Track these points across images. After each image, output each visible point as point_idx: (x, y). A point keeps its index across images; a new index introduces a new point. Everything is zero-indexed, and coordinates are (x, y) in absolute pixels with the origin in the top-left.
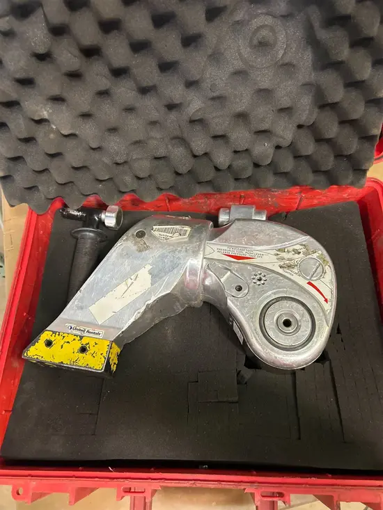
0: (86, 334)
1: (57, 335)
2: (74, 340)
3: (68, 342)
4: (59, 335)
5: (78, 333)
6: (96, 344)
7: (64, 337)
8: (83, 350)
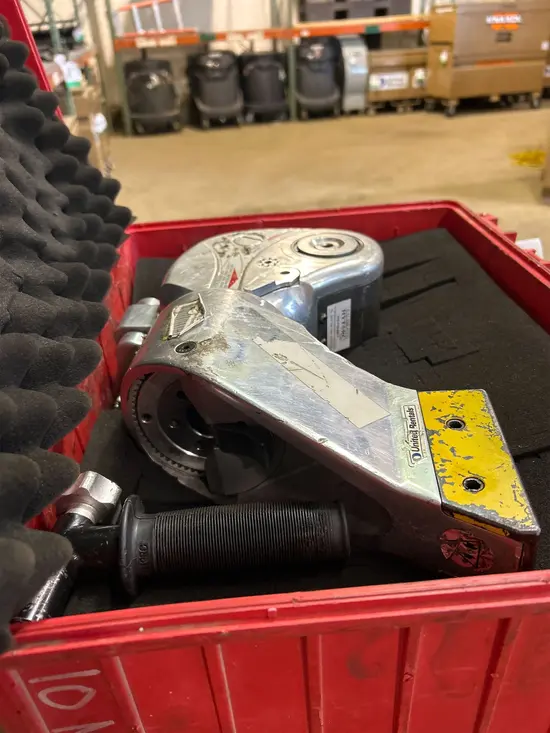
0: (420, 427)
1: (446, 474)
2: (441, 442)
3: (453, 450)
4: (443, 471)
5: (423, 440)
6: (434, 408)
7: (443, 461)
8: (456, 425)
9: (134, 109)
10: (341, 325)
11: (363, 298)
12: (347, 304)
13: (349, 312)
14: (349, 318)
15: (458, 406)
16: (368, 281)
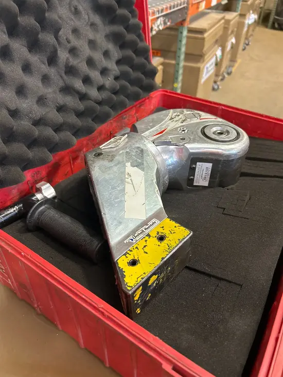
0: (147, 231)
1: (130, 253)
2: (146, 241)
3: (145, 246)
4: (131, 251)
5: (141, 236)
6: (162, 227)
8: (161, 239)
9: (278, 14)
10: (204, 174)
11: (220, 166)
12: (210, 165)
13: (210, 170)
14: (210, 172)
15: (172, 232)
16: (225, 159)
